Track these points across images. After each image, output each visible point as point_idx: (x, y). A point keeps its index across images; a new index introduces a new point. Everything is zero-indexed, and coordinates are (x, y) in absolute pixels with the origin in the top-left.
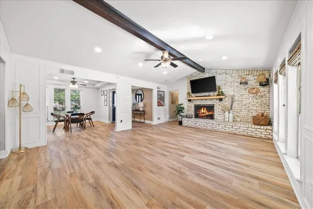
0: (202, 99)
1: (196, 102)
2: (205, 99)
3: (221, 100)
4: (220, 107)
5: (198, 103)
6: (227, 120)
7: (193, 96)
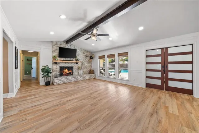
0: (65, 63)
1: (61, 64)
2: (68, 63)
3: (77, 63)
4: (76, 68)
5: (63, 65)
6: (80, 74)
7: (59, 60)
